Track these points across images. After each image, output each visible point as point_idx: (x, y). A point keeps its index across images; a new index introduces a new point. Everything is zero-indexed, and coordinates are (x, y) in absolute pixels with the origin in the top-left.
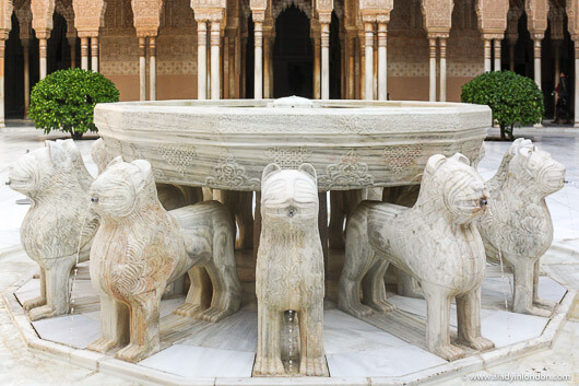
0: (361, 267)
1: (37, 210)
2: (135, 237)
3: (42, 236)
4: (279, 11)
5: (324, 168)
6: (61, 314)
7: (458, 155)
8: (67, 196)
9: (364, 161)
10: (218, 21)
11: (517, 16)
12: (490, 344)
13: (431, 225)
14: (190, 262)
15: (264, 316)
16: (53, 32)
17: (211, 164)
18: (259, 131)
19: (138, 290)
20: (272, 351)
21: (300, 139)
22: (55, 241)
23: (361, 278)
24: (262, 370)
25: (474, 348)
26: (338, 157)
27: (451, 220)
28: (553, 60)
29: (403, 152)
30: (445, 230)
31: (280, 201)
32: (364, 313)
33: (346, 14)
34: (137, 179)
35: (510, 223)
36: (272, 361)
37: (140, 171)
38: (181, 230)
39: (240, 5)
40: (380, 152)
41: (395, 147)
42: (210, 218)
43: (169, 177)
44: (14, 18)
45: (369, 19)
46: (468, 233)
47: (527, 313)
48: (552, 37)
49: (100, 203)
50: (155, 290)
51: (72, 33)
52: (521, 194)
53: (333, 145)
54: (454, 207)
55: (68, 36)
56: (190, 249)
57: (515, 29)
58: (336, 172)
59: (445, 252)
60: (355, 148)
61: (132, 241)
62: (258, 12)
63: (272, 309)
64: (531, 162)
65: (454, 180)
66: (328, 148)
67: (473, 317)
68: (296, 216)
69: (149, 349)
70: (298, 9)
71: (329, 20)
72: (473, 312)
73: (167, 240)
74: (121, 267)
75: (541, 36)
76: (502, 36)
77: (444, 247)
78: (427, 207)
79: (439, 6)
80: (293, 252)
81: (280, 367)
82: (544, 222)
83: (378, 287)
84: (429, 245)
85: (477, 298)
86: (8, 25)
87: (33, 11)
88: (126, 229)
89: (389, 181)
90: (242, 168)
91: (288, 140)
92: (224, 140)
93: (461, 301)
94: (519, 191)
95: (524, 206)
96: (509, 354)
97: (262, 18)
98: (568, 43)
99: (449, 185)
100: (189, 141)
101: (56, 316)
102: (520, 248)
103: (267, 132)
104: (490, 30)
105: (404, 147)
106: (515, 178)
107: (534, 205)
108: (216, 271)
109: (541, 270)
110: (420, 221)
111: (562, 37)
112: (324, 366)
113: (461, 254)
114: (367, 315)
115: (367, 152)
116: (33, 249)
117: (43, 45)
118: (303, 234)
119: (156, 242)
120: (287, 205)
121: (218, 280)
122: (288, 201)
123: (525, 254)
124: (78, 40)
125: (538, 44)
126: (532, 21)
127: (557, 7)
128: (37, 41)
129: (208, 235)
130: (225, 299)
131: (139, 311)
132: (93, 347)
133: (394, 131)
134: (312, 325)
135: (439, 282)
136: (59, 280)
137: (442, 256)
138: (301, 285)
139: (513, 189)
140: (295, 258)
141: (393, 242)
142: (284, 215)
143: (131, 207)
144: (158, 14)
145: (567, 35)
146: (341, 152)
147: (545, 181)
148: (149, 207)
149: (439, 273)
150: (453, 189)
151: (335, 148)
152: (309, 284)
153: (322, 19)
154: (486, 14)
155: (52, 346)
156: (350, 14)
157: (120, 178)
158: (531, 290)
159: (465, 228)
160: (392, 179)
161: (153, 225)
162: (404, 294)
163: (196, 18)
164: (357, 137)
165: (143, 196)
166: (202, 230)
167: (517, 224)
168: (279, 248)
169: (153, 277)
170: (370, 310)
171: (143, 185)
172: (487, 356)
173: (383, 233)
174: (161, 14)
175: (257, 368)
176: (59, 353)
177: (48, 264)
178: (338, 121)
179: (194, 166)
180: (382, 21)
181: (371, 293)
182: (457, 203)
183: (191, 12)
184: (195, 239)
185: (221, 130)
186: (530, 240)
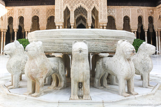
0: (100, 75)
1: (11, 59)
2: (37, 62)
3: (12, 66)
4: (78, 25)
5: (89, 45)
6: (16, 88)
7: (126, 41)
8: (19, 55)
9: (100, 43)
10: (61, 26)
11: (140, 26)
12: (137, 93)
13: (119, 59)
14: (52, 71)
15: (73, 83)
16: (18, 30)
17: (59, 45)
18: (72, 35)
19: (38, 76)
20: (75, 93)
21: (83, 37)
22: (16, 67)
23: (100, 78)
24: (72, 98)
25: (132, 94)
26: (93, 42)
27: (125, 57)
28: (150, 38)
29: (111, 42)
30: (123, 60)
31: (77, 49)
32: (101, 88)
33: (95, 25)
34: (38, 46)
35: (141, 63)
36: (75, 96)
37: (39, 44)
38: (50, 62)
39: (67, 23)
40: (105, 41)
41: (109, 40)
42: (58, 60)
43: (47, 50)
44: (8, 26)
45: (101, 25)
46: (130, 61)
47: (147, 88)
48: (150, 31)
49: (28, 52)
50: (42, 77)
51: (23, 31)
52: (144, 54)
53: (92, 38)
54: (125, 53)
55: (22, 32)
56: (53, 68)
57: (140, 29)
58: (93, 46)
59: (123, 66)
60: (98, 40)
61: (36, 62)
62: (72, 23)
63: (75, 81)
64: (146, 45)
65: (125, 46)
66: (91, 39)
67: (132, 86)
68: (82, 53)
69: (40, 94)
70: (83, 24)
71: (91, 25)
72: (132, 84)
73: (46, 64)
74: (33, 70)
75: (147, 30)
76: (137, 31)
77: (123, 65)
78: (118, 54)
79: (120, 23)
80: (81, 64)
81: (78, 98)
82: (151, 62)
83: (105, 81)
84: (119, 65)
85: (133, 80)
86: (7, 28)
87: (13, 24)
88: (35, 60)
89: (107, 50)
90: (67, 45)
91: (79, 37)
92: (62, 37)
93: (128, 81)
94: (143, 54)
95: (145, 58)
96: (142, 96)
97: (73, 25)
98: (154, 32)
99: (124, 47)
100: (53, 38)
101: (15, 88)
102: (144, 69)
103: (74, 35)
104: (133, 29)
105: (111, 40)
106: (142, 50)
107: (147, 57)
108: (60, 76)
109: (150, 80)
110: (116, 59)
111: (152, 31)
112: (90, 97)
113: (128, 67)
114: (102, 88)
115: (101, 41)
116: (10, 69)
117: (16, 33)
118: (84, 59)
119: (43, 64)
120: (79, 50)
121: (60, 79)
122: (79, 49)
123: (145, 71)
124: (25, 32)
125: (146, 33)
126: (144, 27)
127: (151, 23)
128: (14, 32)
129: (57, 64)
130: (62, 84)
131: (38, 83)
132: (25, 94)
133: (109, 35)
134: (87, 86)
135: (122, 75)
136: (16, 78)
137: (123, 67)
138: (83, 73)
139: (141, 53)
140: (82, 66)
141: (109, 66)
142: (78, 52)
143: (36, 53)
144: (46, 25)
145: (154, 30)
146: (94, 40)
147: (150, 51)
148: (41, 54)
149: (122, 72)
150: (125, 48)
151: (92, 39)
152: (85, 73)
153: (89, 25)
154: (132, 25)
155: (13, 94)
156: (96, 25)
157: (34, 45)
158: (148, 81)
159: (129, 60)
160: (108, 49)
161: (42, 59)
162: (112, 84)
163: (56, 25)
164: (98, 36)
165: (40, 51)
166: (56, 63)
167: (143, 63)
168: (77, 63)
169: (42, 73)
170: (103, 87)
171: (40, 48)
172: (136, 96)
173: (106, 64)
174: (47, 25)
175: (71, 98)
176: (15, 96)
177: (13, 74)
178: (93, 32)
179: (54, 45)
180: (105, 25)
181: (103, 83)
182: (126, 52)
183: (55, 23)
184: (54, 65)
185: (62, 35)
186: (147, 67)
